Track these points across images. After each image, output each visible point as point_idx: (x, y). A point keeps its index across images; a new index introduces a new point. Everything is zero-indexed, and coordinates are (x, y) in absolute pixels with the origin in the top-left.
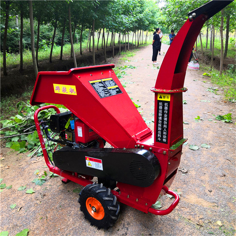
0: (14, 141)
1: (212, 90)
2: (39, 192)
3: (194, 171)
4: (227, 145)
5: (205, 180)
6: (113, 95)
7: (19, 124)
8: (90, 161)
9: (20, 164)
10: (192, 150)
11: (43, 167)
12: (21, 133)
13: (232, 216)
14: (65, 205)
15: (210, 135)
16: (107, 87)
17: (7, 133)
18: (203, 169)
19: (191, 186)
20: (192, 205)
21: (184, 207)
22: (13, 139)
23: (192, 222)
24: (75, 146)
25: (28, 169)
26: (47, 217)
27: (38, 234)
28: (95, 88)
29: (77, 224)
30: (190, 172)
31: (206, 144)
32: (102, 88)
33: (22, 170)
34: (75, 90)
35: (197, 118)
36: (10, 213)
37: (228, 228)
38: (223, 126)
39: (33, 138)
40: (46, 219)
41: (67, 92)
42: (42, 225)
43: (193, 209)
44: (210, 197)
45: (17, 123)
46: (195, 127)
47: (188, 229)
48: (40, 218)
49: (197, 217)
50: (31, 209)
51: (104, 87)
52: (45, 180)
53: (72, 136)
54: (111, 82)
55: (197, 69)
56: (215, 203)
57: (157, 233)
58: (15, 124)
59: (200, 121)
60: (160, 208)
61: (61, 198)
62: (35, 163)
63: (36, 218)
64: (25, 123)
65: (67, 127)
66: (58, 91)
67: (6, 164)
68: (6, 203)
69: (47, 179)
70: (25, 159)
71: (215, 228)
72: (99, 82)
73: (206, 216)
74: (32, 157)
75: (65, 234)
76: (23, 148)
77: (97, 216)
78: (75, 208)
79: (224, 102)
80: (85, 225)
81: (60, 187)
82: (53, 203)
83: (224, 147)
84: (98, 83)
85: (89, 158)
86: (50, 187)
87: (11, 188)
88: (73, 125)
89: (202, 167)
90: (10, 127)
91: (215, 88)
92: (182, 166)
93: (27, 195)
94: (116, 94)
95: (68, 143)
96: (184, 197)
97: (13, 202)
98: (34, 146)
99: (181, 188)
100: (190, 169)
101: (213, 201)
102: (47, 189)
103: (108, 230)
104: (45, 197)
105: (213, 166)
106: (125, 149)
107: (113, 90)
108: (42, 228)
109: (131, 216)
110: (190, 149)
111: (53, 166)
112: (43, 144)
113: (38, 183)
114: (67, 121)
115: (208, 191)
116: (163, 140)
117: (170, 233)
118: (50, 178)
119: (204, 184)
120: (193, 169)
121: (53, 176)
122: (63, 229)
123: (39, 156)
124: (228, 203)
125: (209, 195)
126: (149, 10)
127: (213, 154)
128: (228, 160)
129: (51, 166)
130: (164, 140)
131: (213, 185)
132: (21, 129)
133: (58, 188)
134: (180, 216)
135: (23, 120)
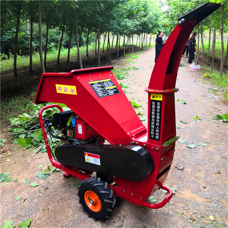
0: (21, 138)
1: (212, 91)
2: (42, 186)
3: (189, 168)
4: (223, 143)
5: (201, 177)
6: (111, 94)
7: (26, 122)
8: (89, 157)
9: (25, 160)
10: (189, 148)
11: (47, 162)
12: (27, 131)
13: (224, 211)
14: (66, 198)
15: (207, 134)
16: (105, 87)
17: (15, 130)
18: (198, 166)
19: (186, 182)
20: (186, 200)
21: (178, 202)
22: (20, 136)
23: (185, 216)
24: (76, 143)
25: (33, 164)
26: (48, 209)
27: (39, 224)
28: (93, 88)
29: (76, 216)
30: (186, 169)
31: (203, 142)
32: (101, 88)
33: (28, 165)
34: (75, 90)
35: (196, 117)
36: (14, 204)
37: (220, 223)
38: (220, 126)
39: (38, 135)
40: (48, 210)
41: (68, 92)
42: (43, 216)
43: (187, 204)
44: (204, 193)
45: (24, 121)
46: (193, 126)
47: (181, 223)
48: (42, 209)
49: (190, 212)
50: (34, 201)
51: (102, 87)
52: (48, 174)
53: (73, 133)
54: (109, 83)
55: (198, 70)
56: (209, 199)
57: (151, 226)
58: (22, 121)
59: (198, 121)
60: (156, 202)
61: (62, 192)
62: (39, 158)
63: (38, 209)
64: (32, 121)
65: (68, 124)
66: (60, 91)
67: (13, 159)
68: (11, 195)
69: (50, 174)
70: (30, 155)
71: (207, 222)
72: (98, 83)
73: (199, 210)
74: (37, 153)
75: (64, 225)
76: (29, 144)
77: (95, 209)
78: (75, 201)
79: (223, 102)
80: (83, 217)
81: (61, 181)
82: (55, 196)
83: (220, 145)
84: (96, 84)
85: (87, 154)
86: (53, 181)
87: (16, 181)
88: (74, 123)
89: (198, 164)
90: (17, 124)
91: (214, 89)
92: (179, 163)
93: (31, 188)
94: (113, 94)
95: (70, 139)
96: (179, 193)
97: (18, 194)
98: (40, 143)
99: (177, 184)
100: (186, 166)
101: (207, 197)
102: (50, 182)
103: (105, 222)
104: (48, 190)
105: (208, 163)
106: (120, 145)
107: (111, 90)
108: (44, 218)
109: (127, 210)
110: (187, 147)
111: (56, 161)
112: (47, 140)
113: (41, 177)
114: (69, 119)
115: (202, 187)
116: (155, 137)
117: (163, 226)
118: (53, 173)
119: (199, 181)
120: (189, 166)
121: (55, 171)
122: (63, 220)
123: (44, 152)
124: (221, 199)
125: (203, 192)
126: (153, 14)
127: (209, 152)
128: (223, 158)
129: (54, 161)
130: (157, 137)
131: (207, 182)
132: (28, 126)
133: (59, 182)
134: (174, 211)
135: (30, 118)
